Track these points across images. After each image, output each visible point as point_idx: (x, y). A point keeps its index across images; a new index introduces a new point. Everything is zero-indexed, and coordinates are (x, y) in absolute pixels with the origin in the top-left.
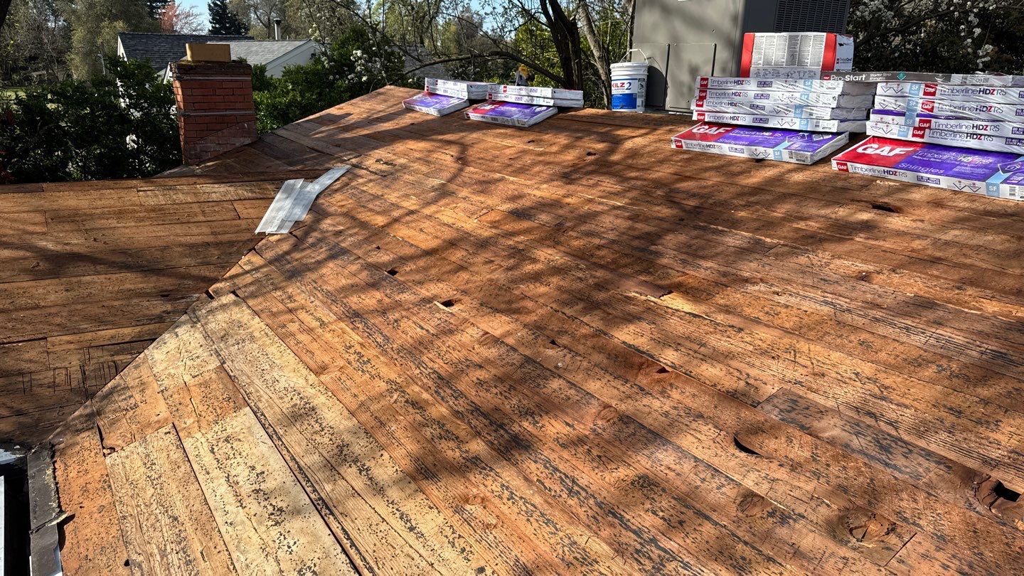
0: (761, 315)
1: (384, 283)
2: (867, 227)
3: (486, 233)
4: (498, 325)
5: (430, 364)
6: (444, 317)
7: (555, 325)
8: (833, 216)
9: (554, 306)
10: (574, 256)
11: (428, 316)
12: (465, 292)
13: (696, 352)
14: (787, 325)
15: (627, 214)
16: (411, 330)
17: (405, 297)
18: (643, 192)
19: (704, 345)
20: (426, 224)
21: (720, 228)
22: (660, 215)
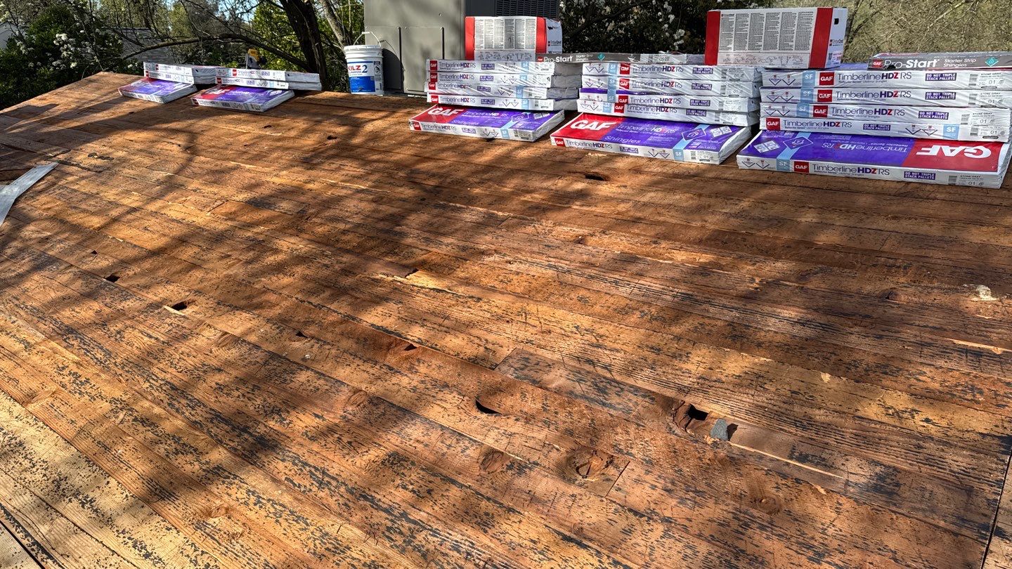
0: (496, 284)
1: (103, 292)
2: (582, 195)
3: (221, 226)
4: (238, 324)
5: (161, 375)
6: (175, 321)
7: (301, 316)
8: (553, 188)
9: (299, 296)
10: (319, 243)
11: (157, 323)
12: (199, 292)
13: (440, 325)
14: (519, 290)
15: (371, 197)
16: (137, 340)
17: (129, 304)
18: (386, 174)
19: (447, 318)
20: (152, 222)
21: (458, 205)
22: (403, 196)
